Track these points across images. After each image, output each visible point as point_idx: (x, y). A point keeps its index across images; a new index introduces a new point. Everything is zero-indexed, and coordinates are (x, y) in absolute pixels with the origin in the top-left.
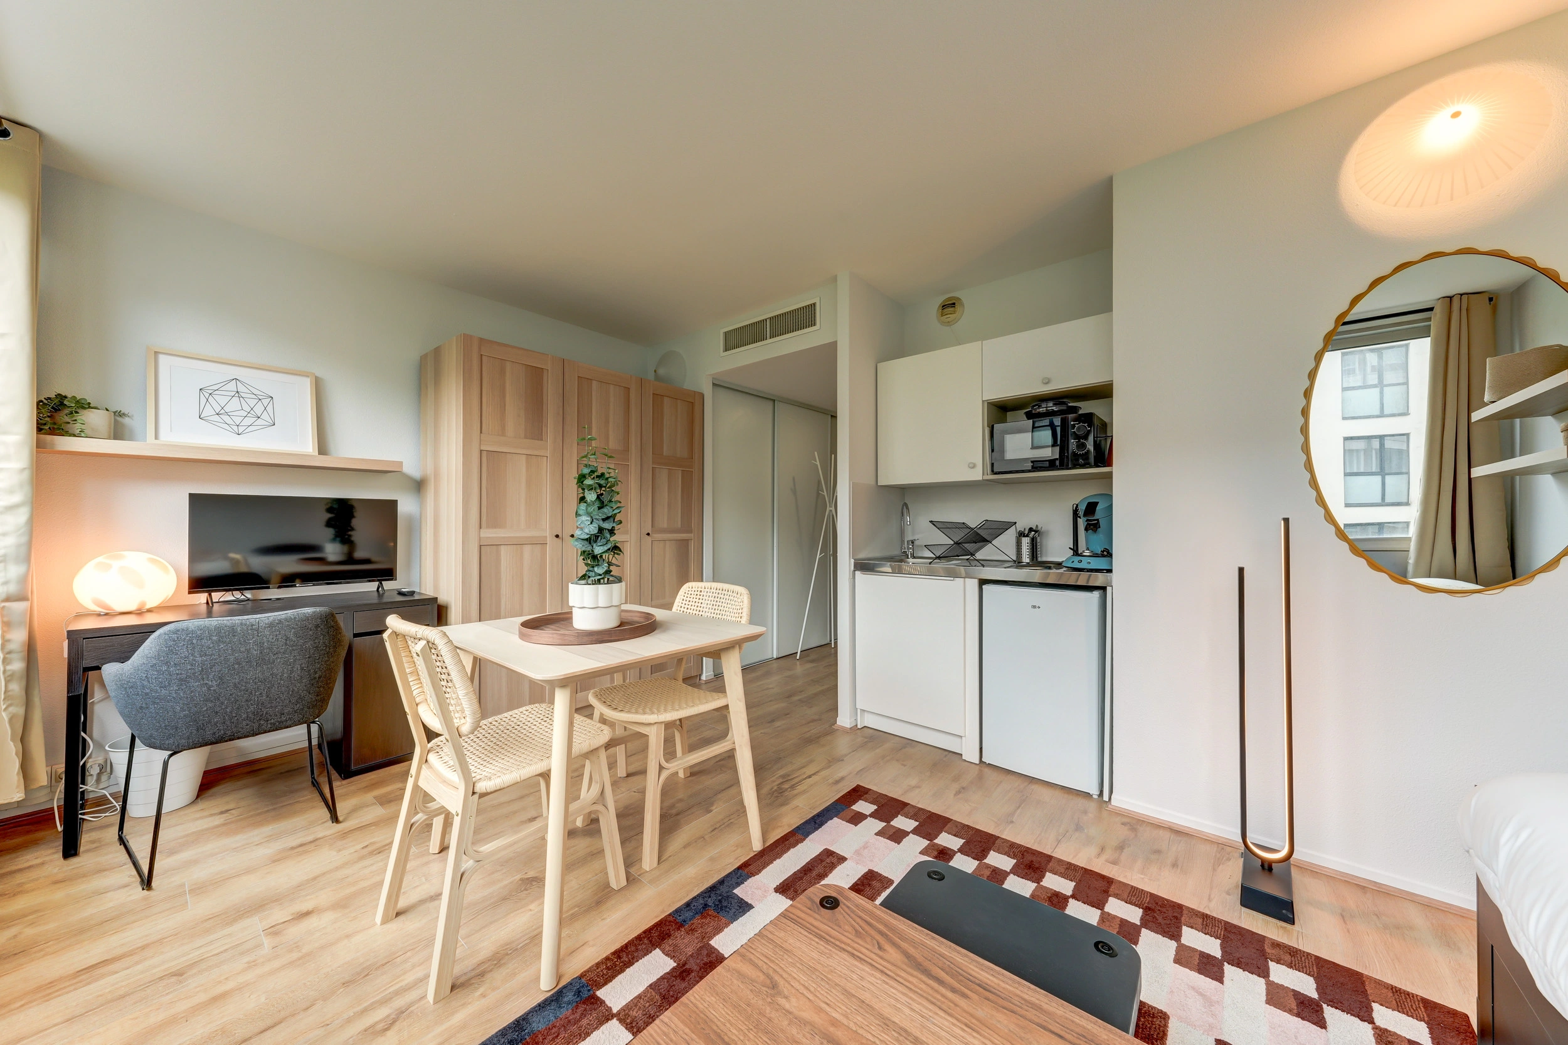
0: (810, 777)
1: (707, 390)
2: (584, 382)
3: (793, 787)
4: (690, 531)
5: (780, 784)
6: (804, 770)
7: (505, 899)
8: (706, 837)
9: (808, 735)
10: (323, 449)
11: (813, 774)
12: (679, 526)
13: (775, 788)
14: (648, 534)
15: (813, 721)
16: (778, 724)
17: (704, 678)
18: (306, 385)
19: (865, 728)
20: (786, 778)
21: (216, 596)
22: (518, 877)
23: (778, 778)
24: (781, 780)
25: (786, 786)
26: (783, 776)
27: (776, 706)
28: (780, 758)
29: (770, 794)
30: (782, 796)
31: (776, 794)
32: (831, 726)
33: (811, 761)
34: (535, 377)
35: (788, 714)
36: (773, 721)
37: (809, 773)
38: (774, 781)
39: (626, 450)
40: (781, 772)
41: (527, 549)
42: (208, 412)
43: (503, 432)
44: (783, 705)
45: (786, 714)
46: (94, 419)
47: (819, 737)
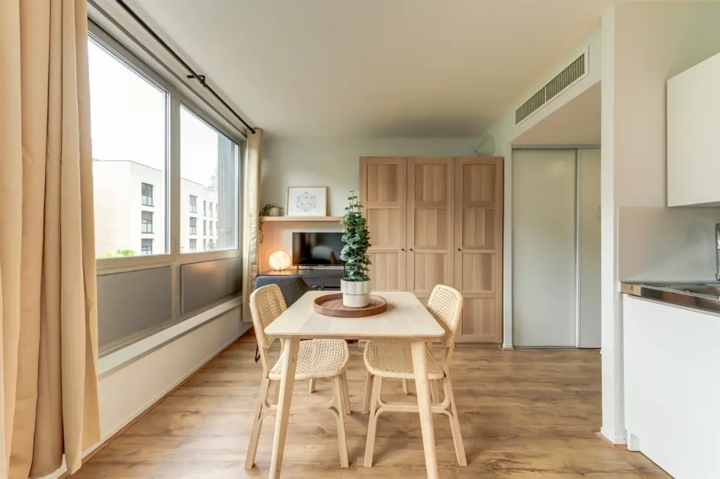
0: (533, 470)
1: (506, 153)
2: (419, 167)
3: (509, 470)
4: (493, 248)
5: (498, 460)
6: (532, 460)
7: (306, 433)
8: (413, 468)
9: (559, 428)
10: (328, 214)
11: (539, 471)
12: (483, 244)
13: (493, 461)
14: (459, 250)
15: (578, 417)
16: (539, 404)
17: (504, 346)
18: (324, 190)
19: (638, 454)
20: (509, 458)
21: (300, 267)
22: (319, 425)
23: (502, 453)
24: (503, 457)
25: (503, 465)
26: (507, 455)
27: (547, 388)
28: (518, 436)
29: (484, 463)
30: (493, 472)
31: (489, 467)
32: (593, 431)
33: (545, 456)
34: (392, 169)
35: (554, 400)
36: (536, 400)
37: (534, 466)
38: (496, 454)
39: (445, 201)
40: (509, 450)
41: (389, 256)
42: (299, 205)
43: (377, 200)
44: (557, 390)
45: (551, 398)
46: (274, 211)
47: (571, 436)
